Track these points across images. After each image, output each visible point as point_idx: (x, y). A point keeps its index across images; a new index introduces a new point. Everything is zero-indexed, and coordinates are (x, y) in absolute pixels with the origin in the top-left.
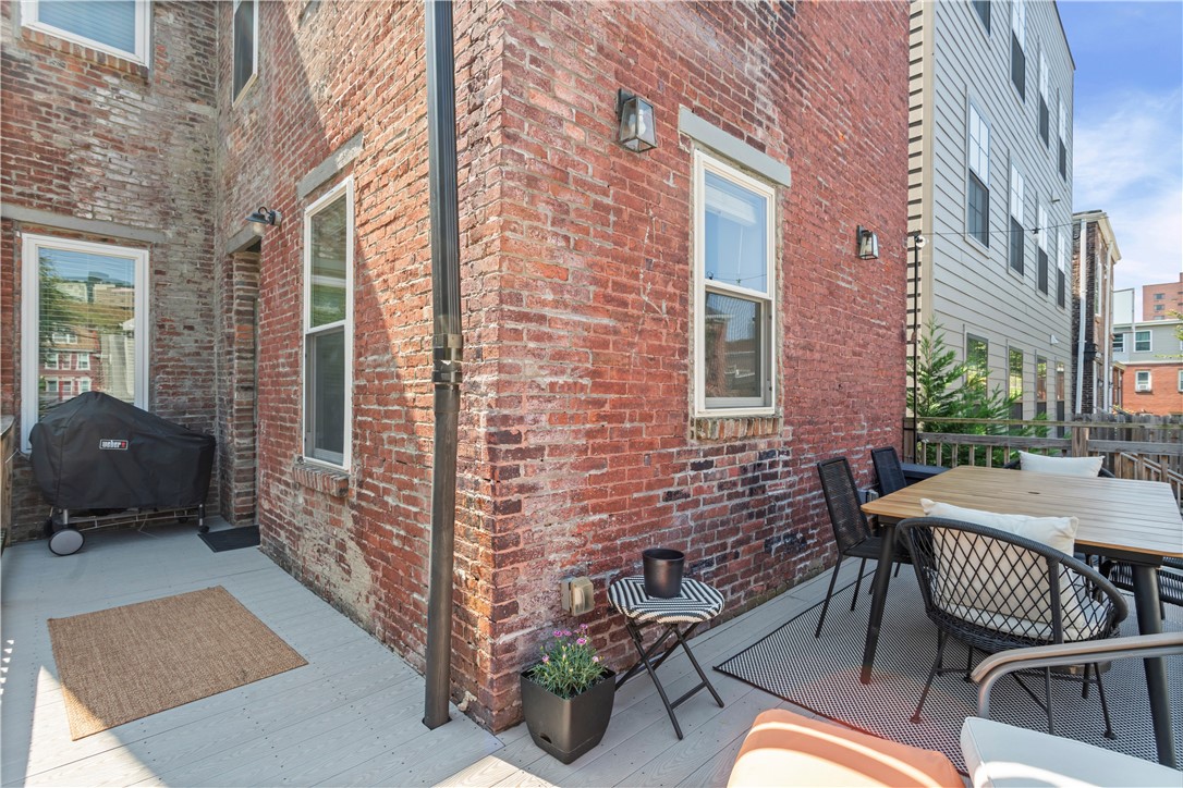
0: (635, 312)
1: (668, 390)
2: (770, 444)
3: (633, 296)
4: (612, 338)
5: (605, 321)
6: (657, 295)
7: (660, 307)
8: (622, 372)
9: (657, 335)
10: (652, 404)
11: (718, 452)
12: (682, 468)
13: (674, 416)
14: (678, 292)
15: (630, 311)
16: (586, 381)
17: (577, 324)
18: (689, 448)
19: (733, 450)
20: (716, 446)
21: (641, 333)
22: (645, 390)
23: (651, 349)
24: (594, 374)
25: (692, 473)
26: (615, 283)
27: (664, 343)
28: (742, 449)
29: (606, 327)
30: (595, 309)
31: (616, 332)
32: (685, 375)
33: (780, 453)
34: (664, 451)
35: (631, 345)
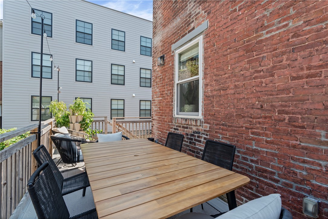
0: (165, 95)
1: (169, 110)
2: (197, 129)
3: (164, 92)
4: (161, 101)
5: (161, 98)
6: (168, 90)
7: (168, 93)
8: (163, 107)
9: (167, 99)
10: (167, 113)
11: (180, 127)
12: (172, 128)
13: (170, 116)
14: (171, 88)
15: (164, 95)
16: (158, 109)
17: (158, 100)
18: (173, 124)
19: (184, 127)
20: (179, 125)
21: (165, 99)
22: (166, 110)
23: (167, 102)
24: (159, 108)
25: (174, 130)
26: (162, 91)
27: (169, 100)
29: (161, 99)
30: (160, 97)
31: (162, 100)
32: (173, 107)
34: (168, 123)
35: (164, 102)
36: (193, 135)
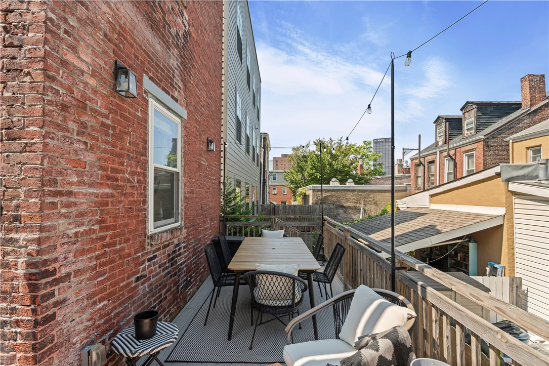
0: (122, 183)
1: (137, 224)
2: (179, 240)
3: (121, 175)
4: (110, 200)
5: (107, 190)
6: (133, 173)
7: (134, 180)
8: (115, 218)
9: (132, 195)
10: (130, 232)
11: (158, 249)
12: (143, 262)
13: (140, 236)
14: (142, 171)
15: (120, 183)
16: (96, 227)
17: (91, 194)
18: (146, 251)
19: (165, 247)
20: (158, 247)
21: (125, 195)
22: (127, 225)
23: (130, 203)
24: (100, 222)
25: (148, 264)
26: (112, 168)
27: (136, 199)
28: (168, 245)
29: (107, 194)
30: (101, 184)
31: (113, 196)
32: (145, 214)
33: (182, 243)
34: (135, 256)
35: (120, 202)
36: (175, 251)
